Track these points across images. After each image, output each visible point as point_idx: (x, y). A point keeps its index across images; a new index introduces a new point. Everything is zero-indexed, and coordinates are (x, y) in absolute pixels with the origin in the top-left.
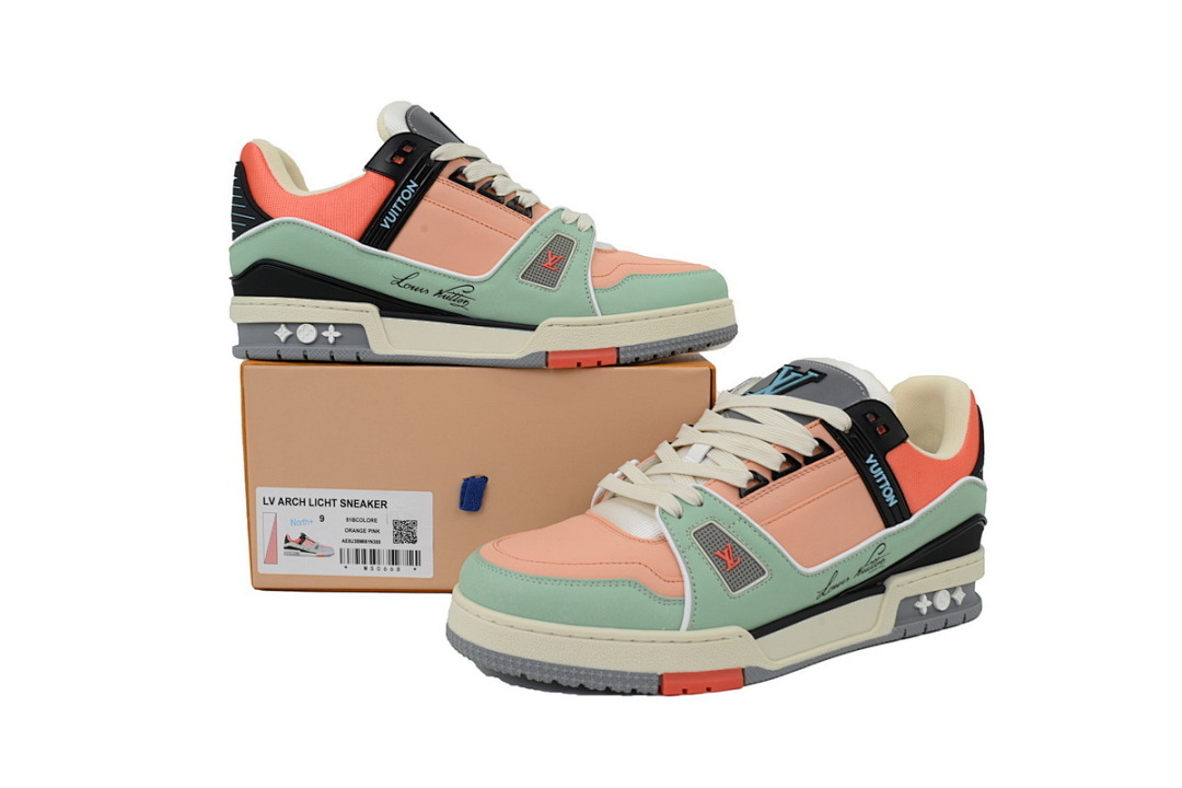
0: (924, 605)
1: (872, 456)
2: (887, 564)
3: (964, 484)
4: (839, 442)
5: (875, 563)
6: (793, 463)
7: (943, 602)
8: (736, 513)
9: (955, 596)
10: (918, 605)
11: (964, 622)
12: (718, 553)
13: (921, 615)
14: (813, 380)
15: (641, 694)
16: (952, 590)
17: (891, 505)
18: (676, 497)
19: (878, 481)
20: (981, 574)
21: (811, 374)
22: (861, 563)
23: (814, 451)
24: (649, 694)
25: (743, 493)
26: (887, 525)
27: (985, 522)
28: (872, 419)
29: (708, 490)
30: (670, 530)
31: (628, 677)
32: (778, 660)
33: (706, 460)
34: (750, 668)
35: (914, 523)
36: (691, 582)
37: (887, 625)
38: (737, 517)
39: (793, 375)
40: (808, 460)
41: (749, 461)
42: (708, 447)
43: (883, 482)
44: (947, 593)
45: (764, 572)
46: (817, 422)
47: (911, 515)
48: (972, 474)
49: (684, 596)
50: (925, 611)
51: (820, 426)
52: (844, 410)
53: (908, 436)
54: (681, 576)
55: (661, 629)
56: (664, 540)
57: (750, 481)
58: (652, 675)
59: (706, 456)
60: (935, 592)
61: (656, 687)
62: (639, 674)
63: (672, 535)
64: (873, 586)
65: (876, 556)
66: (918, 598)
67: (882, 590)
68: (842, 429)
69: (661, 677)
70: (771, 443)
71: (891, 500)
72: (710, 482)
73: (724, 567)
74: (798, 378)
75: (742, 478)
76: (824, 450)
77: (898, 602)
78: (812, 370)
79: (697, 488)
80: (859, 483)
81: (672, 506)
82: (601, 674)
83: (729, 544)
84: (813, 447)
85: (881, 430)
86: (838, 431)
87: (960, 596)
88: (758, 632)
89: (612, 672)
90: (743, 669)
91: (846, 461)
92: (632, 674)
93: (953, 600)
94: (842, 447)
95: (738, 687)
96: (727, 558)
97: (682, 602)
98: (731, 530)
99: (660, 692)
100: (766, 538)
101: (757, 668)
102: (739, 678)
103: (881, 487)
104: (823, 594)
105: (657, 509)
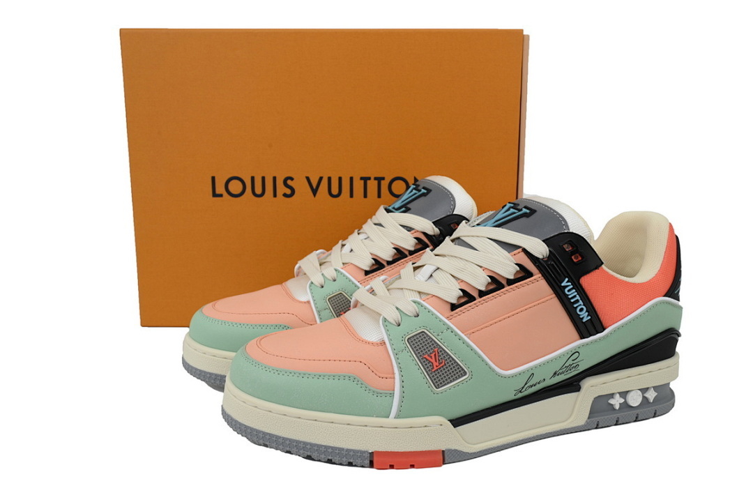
0: (617, 402)
1: (567, 279)
2: (581, 368)
3: (656, 304)
4: (538, 267)
5: (570, 368)
6: (496, 284)
7: (635, 400)
8: (445, 324)
9: (647, 395)
10: (612, 401)
11: (654, 417)
12: (426, 356)
13: (615, 409)
14: (525, 215)
15: (355, 466)
16: (644, 390)
17: (584, 320)
18: (397, 308)
19: (572, 301)
20: (675, 375)
21: (525, 210)
22: (557, 368)
23: (515, 274)
24: (363, 467)
25: (454, 307)
26: (582, 337)
27: (679, 335)
28: (568, 248)
29: (425, 303)
30: (389, 335)
31: (344, 453)
32: (474, 444)
33: (431, 279)
34: (450, 451)
35: (607, 336)
36: (400, 379)
37: (582, 417)
38: (445, 327)
39: (512, 210)
40: (510, 282)
41: (462, 281)
42: (434, 268)
43: (577, 301)
44: (640, 392)
45: (465, 373)
46: (520, 250)
47: (604, 329)
48: (665, 295)
49: (394, 390)
50: (617, 407)
51: (523, 254)
52: (544, 241)
53: (602, 263)
54: (393, 373)
55: (373, 416)
56: (383, 343)
57: (460, 298)
58: (365, 452)
59: (431, 275)
60: (628, 392)
61: (367, 462)
62: (354, 451)
63: (390, 340)
64: (571, 385)
65: (570, 362)
66: (612, 396)
67: (578, 389)
68: (541, 257)
69: (372, 454)
70: (481, 267)
71: (585, 316)
72: (428, 297)
73: (430, 368)
74: (515, 213)
75: (453, 295)
76: (524, 274)
77: (593, 399)
78: (526, 207)
79: (415, 302)
80: (555, 302)
81: (392, 315)
82: (323, 449)
83: (436, 350)
84: (514, 271)
85: (576, 258)
86: (537, 258)
87: (651, 395)
88: (457, 422)
89: (332, 448)
90: (443, 451)
91: (543, 283)
92: (347, 450)
93: (645, 399)
94: (541, 271)
95: (439, 466)
96: (433, 361)
97: (392, 395)
98: (440, 337)
99: (371, 465)
100: (468, 346)
101: (456, 451)
102: (441, 458)
103: (575, 306)
104: (520, 392)
105: (382, 317)
